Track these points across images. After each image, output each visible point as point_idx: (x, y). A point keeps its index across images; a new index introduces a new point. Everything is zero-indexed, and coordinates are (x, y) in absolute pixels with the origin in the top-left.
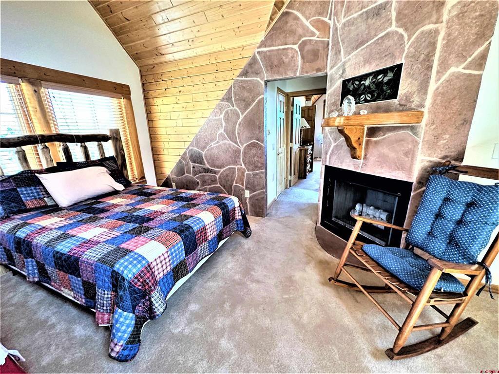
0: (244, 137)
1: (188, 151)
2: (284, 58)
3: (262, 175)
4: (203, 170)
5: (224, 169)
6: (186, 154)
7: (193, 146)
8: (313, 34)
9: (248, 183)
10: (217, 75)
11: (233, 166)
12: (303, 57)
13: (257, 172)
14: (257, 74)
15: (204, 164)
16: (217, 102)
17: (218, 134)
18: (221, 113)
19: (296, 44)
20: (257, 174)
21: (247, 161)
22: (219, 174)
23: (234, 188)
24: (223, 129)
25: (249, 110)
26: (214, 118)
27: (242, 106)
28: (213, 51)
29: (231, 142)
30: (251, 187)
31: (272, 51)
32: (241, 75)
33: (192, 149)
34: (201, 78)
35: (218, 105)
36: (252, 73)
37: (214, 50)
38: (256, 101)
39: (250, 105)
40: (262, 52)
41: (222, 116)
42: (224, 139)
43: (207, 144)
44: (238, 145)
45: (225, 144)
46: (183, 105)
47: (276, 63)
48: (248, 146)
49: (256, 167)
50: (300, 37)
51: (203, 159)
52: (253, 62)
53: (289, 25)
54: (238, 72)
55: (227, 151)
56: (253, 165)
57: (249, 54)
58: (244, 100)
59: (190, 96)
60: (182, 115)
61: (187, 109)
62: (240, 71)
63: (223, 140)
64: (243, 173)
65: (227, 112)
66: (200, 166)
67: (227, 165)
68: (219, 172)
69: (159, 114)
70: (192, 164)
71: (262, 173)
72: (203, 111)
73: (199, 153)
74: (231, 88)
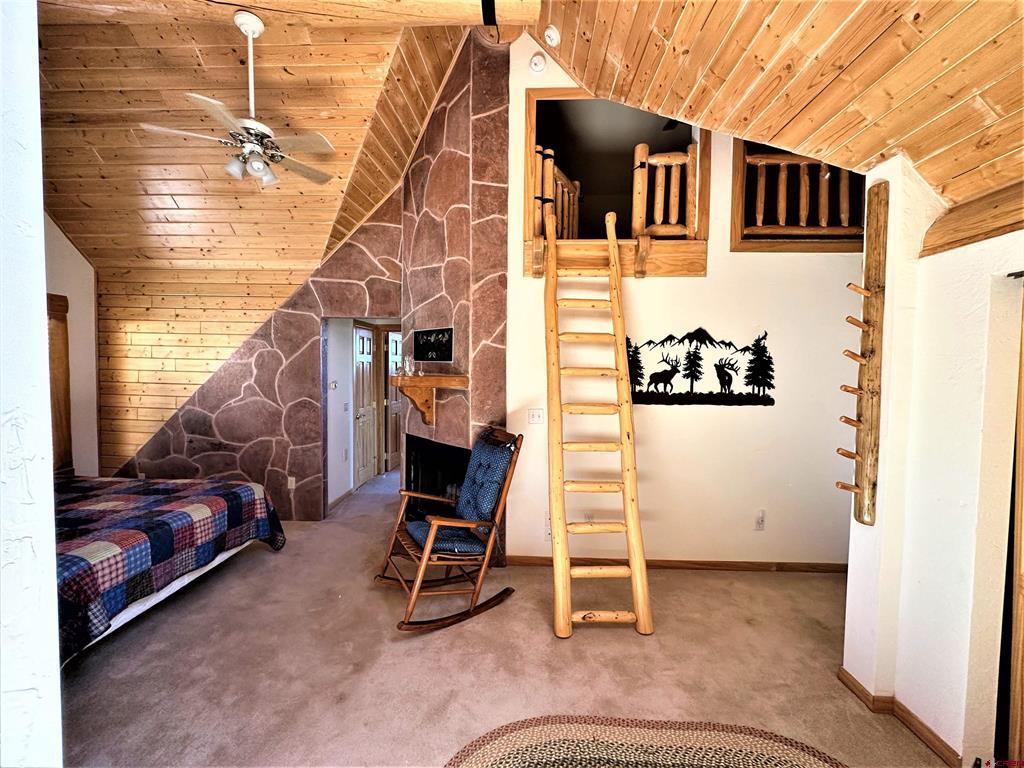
0: (289, 393)
1: (181, 414)
2: (348, 293)
3: (316, 450)
4: (208, 446)
5: (251, 443)
6: (178, 419)
7: (194, 405)
8: (383, 274)
9: (292, 465)
10: (247, 300)
11: (267, 438)
12: (371, 297)
13: (309, 446)
14: (310, 307)
15: (213, 436)
16: (245, 338)
17: (243, 386)
18: (252, 355)
19: (363, 280)
20: (309, 450)
21: (292, 429)
22: (241, 453)
23: (268, 476)
24: (253, 379)
25: (297, 354)
26: (239, 361)
27: (286, 348)
28: (243, 267)
29: (266, 400)
30: (299, 472)
31: (333, 283)
32: (287, 305)
33: (190, 410)
34: (220, 300)
35: (247, 343)
36: (304, 305)
37: (247, 267)
38: (309, 343)
39: (299, 348)
40: (317, 282)
41: (253, 360)
42: (255, 394)
43: (222, 401)
44: (279, 405)
45: (256, 402)
46: (181, 337)
47: (337, 297)
48: (295, 405)
49: (307, 439)
50: (368, 273)
51: (211, 427)
52: (304, 292)
53: (353, 258)
54: (282, 302)
55: (258, 413)
56: (303, 436)
57: (299, 281)
58: (291, 340)
59: (197, 325)
60: (178, 352)
61: (188, 344)
62: (284, 300)
63: (252, 395)
64: (285, 449)
65: (261, 355)
66: (204, 440)
67: (258, 437)
68: (241, 448)
69: (127, 348)
70: (187, 436)
71: (317, 447)
72: (218, 349)
73: (205, 417)
74: (270, 321)
